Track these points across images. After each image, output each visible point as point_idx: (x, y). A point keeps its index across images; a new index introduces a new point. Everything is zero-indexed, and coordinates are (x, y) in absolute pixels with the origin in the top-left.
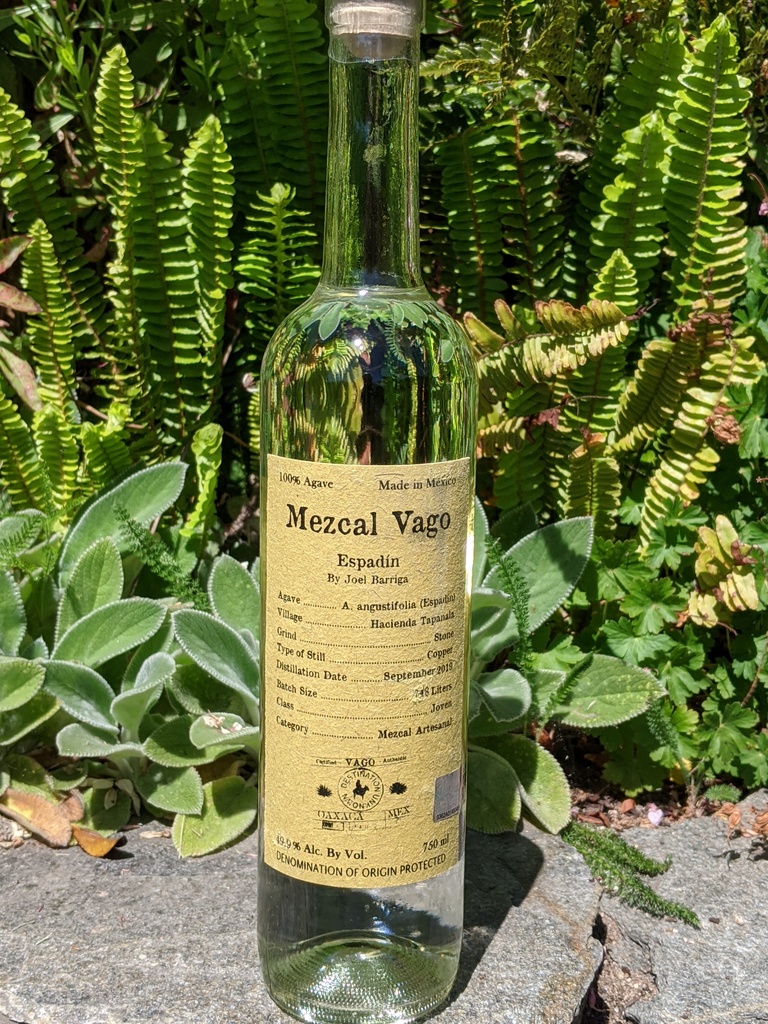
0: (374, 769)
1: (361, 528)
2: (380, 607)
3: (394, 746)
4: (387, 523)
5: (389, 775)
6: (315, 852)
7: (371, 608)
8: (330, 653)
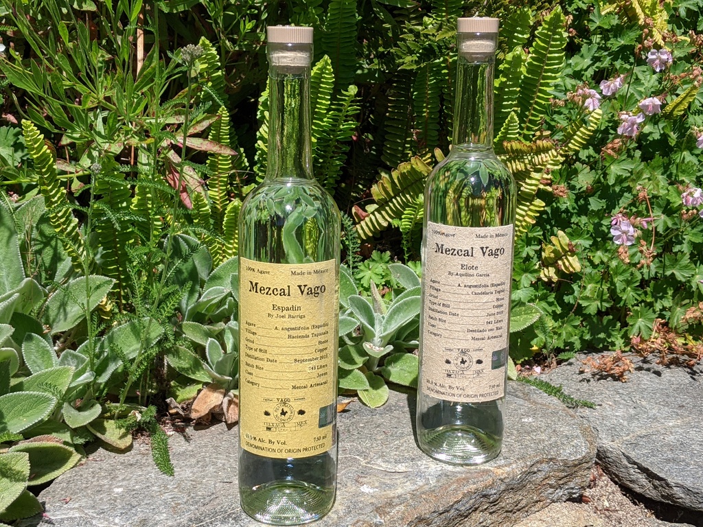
0: (290, 403)
1: (283, 293)
2: (292, 329)
3: (299, 393)
4: (295, 291)
5: (297, 406)
6: (263, 441)
7: (288, 329)
8: (270, 350)
